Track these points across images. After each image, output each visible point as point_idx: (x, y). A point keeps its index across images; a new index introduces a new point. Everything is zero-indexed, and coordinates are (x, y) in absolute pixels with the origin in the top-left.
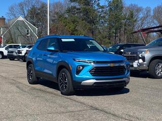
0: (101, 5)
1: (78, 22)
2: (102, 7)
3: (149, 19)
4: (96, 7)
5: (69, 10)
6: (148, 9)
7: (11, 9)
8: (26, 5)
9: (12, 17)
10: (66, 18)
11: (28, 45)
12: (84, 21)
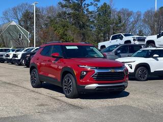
0: (90, 10)
1: (68, 27)
2: (91, 13)
3: (140, 23)
4: (86, 12)
5: (60, 15)
6: (139, 13)
7: (5, 13)
8: (19, 9)
9: (6, 21)
10: (57, 23)
11: (17, 49)
12: (74, 26)
